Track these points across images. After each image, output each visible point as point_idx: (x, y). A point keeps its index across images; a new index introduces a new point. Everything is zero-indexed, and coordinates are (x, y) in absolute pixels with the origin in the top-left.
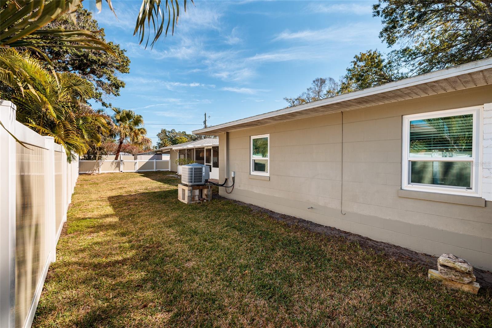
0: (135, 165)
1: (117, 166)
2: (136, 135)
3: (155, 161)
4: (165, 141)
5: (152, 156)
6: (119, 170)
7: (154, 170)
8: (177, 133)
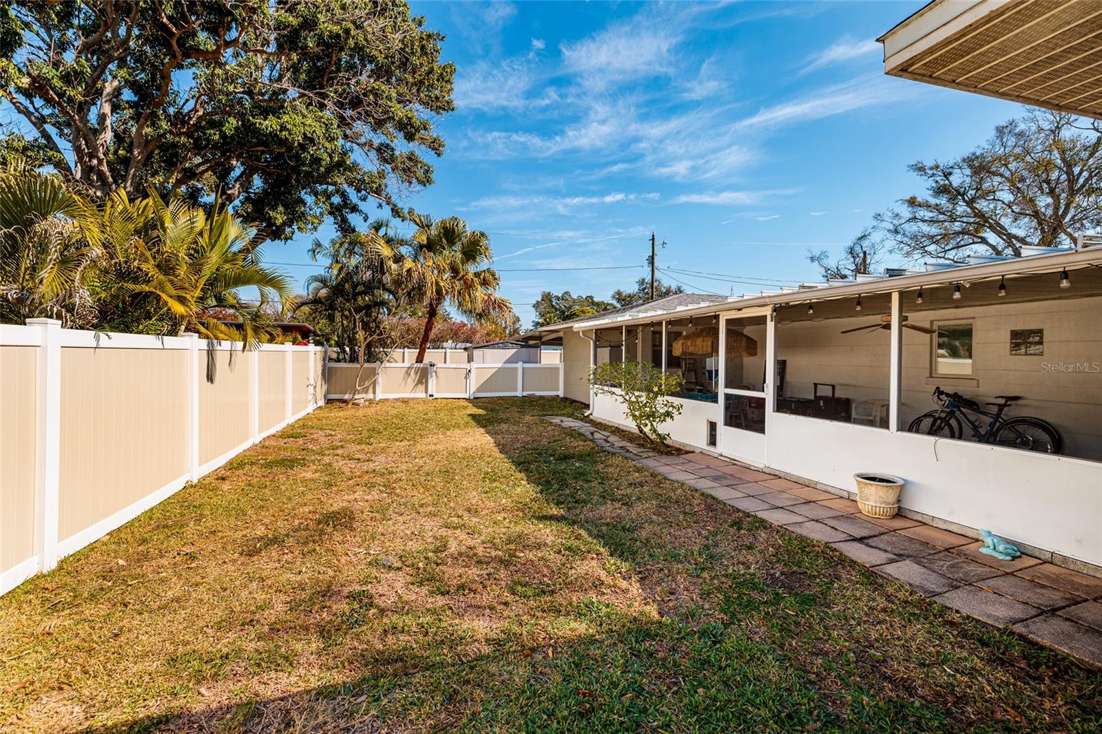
0: (466, 378)
1: (420, 382)
2: (469, 286)
3: (520, 365)
4: (550, 318)
5: (512, 351)
6: (426, 392)
7: (519, 393)
8: (574, 301)
